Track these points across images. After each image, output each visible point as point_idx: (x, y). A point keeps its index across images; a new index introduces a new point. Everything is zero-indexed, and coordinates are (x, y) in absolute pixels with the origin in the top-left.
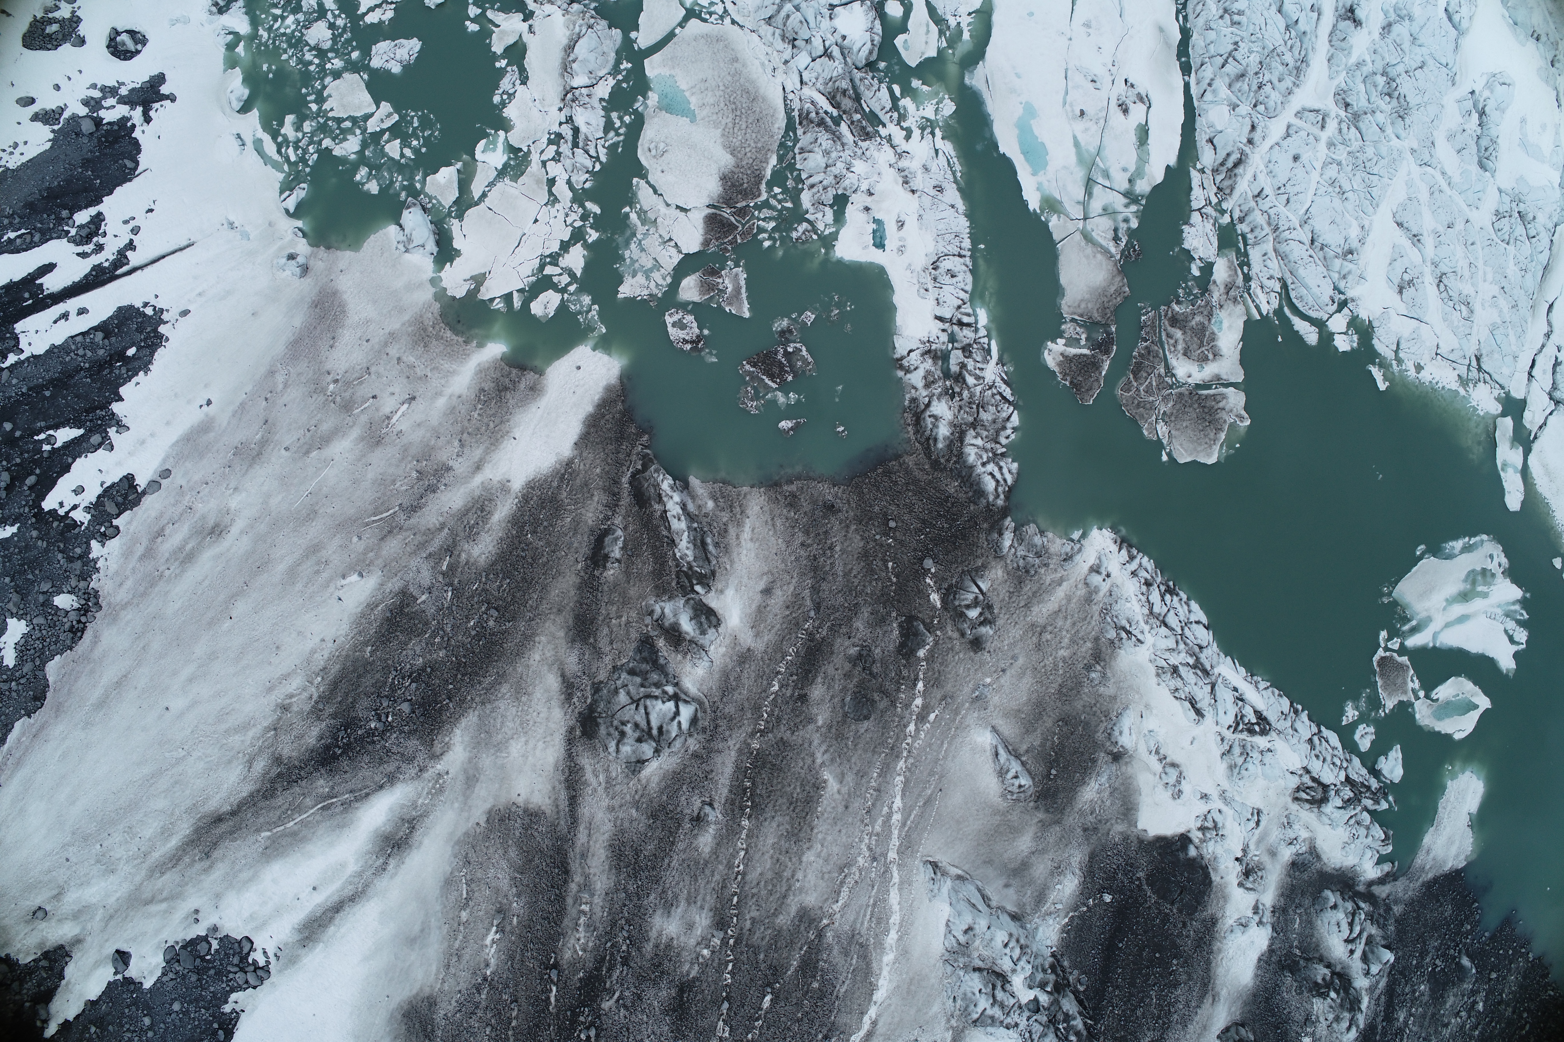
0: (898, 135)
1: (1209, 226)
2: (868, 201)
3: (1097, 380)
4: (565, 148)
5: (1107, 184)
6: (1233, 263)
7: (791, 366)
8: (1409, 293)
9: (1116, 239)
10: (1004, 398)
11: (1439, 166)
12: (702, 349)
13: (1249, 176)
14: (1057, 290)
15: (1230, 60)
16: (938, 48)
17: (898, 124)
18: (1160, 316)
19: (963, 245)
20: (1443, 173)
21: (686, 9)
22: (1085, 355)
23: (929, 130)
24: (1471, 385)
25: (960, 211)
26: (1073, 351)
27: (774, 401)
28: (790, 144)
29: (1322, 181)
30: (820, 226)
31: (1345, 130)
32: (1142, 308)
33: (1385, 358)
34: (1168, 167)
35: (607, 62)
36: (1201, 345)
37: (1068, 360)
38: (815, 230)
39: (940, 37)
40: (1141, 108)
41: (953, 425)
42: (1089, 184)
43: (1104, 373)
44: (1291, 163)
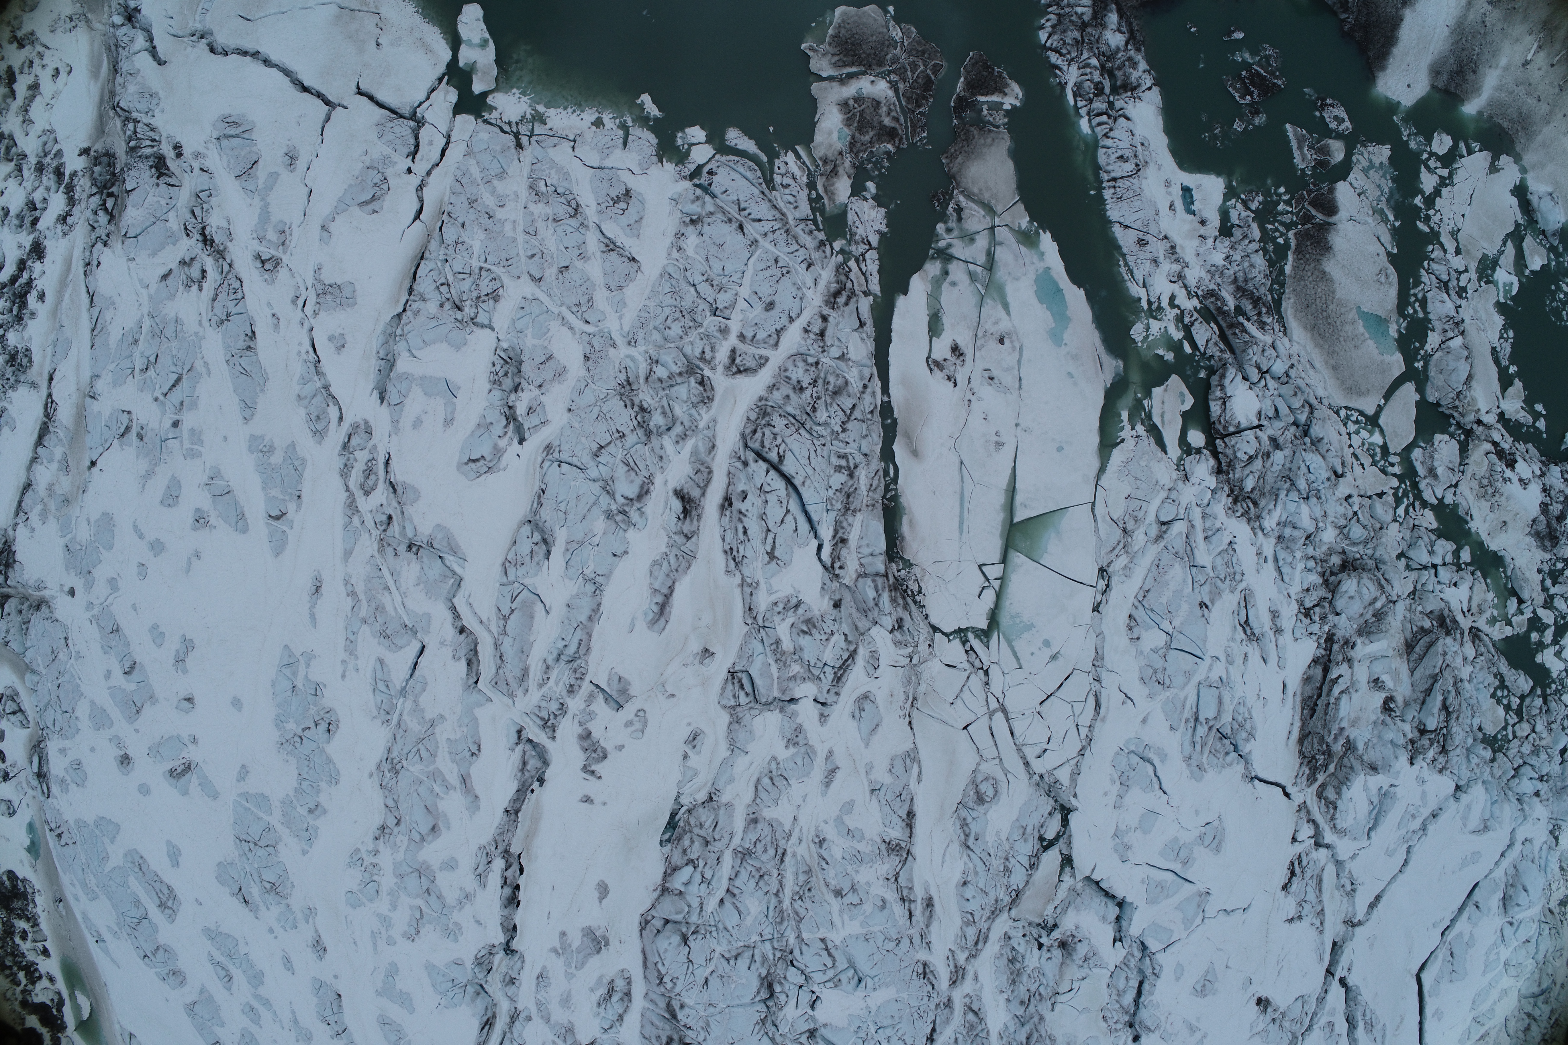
0: (1183, 300)
1: (860, 231)
2: (1203, 231)
3: (968, 72)
4: (1453, 284)
5: (971, 266)
6: (830, 199)
7: (1244, 83)
8: (619, 190)
9: (959, 210)
10: (1057, 51)
11: (578, 336)
12: (1318, 99)
13: (822, 284)
14: (1015, 154)
15: (848, 412)
16: (1151, 398)
17: (1183, 312)
18: (907, 138)
19: (1112, 190)
20: (571, 328)
21: (1379, 426)
22: (982, 95)
23: (1154, 306)
24: (529, 116)
25: (1117, 225)
26: (995, 98)
27: (1253, 54)
28: (1275, 286)
29: (737, 287)
30: (1239, 206)
31: (708, 350)
32: (927, 144)
33: (643, 127)
34: (905, 293)
35: (1436, 366)
36: (862, 113)
37: (1000, 88)
38: (1245, 203)
39: (1150, 411)
40: (936, 355)
41: (1103, 26)
42: (990, 264)
43: (962, 79)
44: (776, 298)
